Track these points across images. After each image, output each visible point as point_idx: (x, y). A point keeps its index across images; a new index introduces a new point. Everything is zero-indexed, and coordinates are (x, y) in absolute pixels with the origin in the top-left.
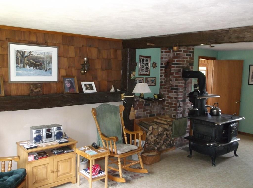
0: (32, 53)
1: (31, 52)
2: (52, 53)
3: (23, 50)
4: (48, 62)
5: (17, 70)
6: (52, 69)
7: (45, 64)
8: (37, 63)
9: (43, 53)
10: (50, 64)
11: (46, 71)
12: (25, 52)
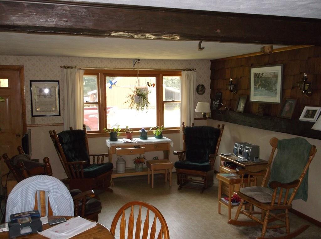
0: (264, 75)
1: (263, 73)
2: (277, 72)
3: (258, 73)
4: (274, 83)
5: (254, 91)
6: (277, 89)
7: (272, 84)
8: (266, 84)
9: (271, 73)
10: (276, 85)
11: (272, 91)
12: (259, 73)
